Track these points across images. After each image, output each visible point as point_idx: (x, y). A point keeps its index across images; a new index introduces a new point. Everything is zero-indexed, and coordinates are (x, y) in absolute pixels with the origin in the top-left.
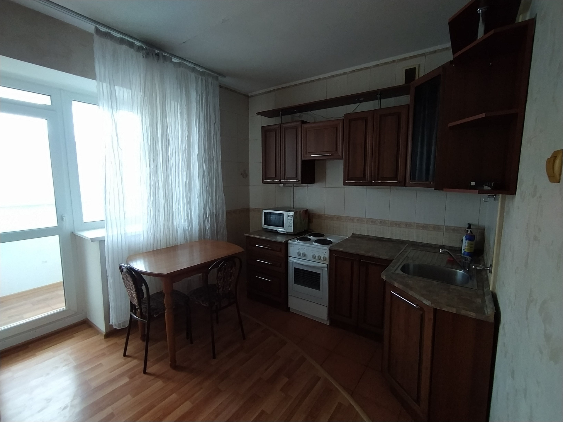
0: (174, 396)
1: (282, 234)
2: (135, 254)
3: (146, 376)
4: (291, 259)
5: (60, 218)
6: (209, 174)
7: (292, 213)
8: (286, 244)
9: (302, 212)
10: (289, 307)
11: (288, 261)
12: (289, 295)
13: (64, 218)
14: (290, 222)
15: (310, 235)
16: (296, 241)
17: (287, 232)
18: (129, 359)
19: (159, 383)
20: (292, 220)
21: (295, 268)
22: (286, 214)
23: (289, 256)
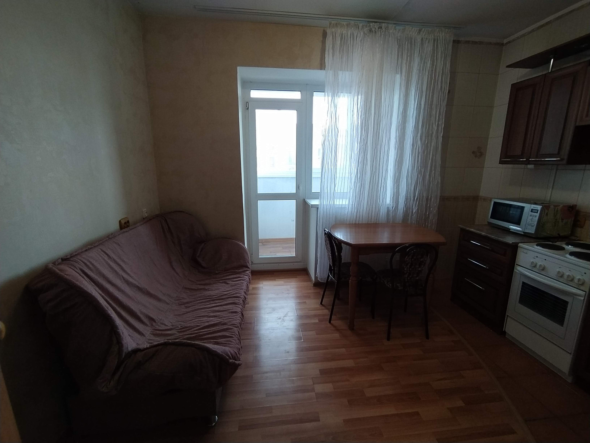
0: (343, 350)
1: (515, 234)
2: (340, 223)
3: (329, 325)
4: (519, 269)
5: (298, 187)
6: (424, 152)
7: (539, 208)
8: (514, 248)
9: (560, 207)
10: (505, 330)
11: (515, 270)
12: (508, 316)
13: (300, 187)
14: (532, 219)
15: (568, 244)
16: (535, 246)
17: (524, 232)
18: (323, 307)
19: (337, 335)
20: (536, 216)
21: (523, 283)
22: (528, 207)
23: (517, 265)
